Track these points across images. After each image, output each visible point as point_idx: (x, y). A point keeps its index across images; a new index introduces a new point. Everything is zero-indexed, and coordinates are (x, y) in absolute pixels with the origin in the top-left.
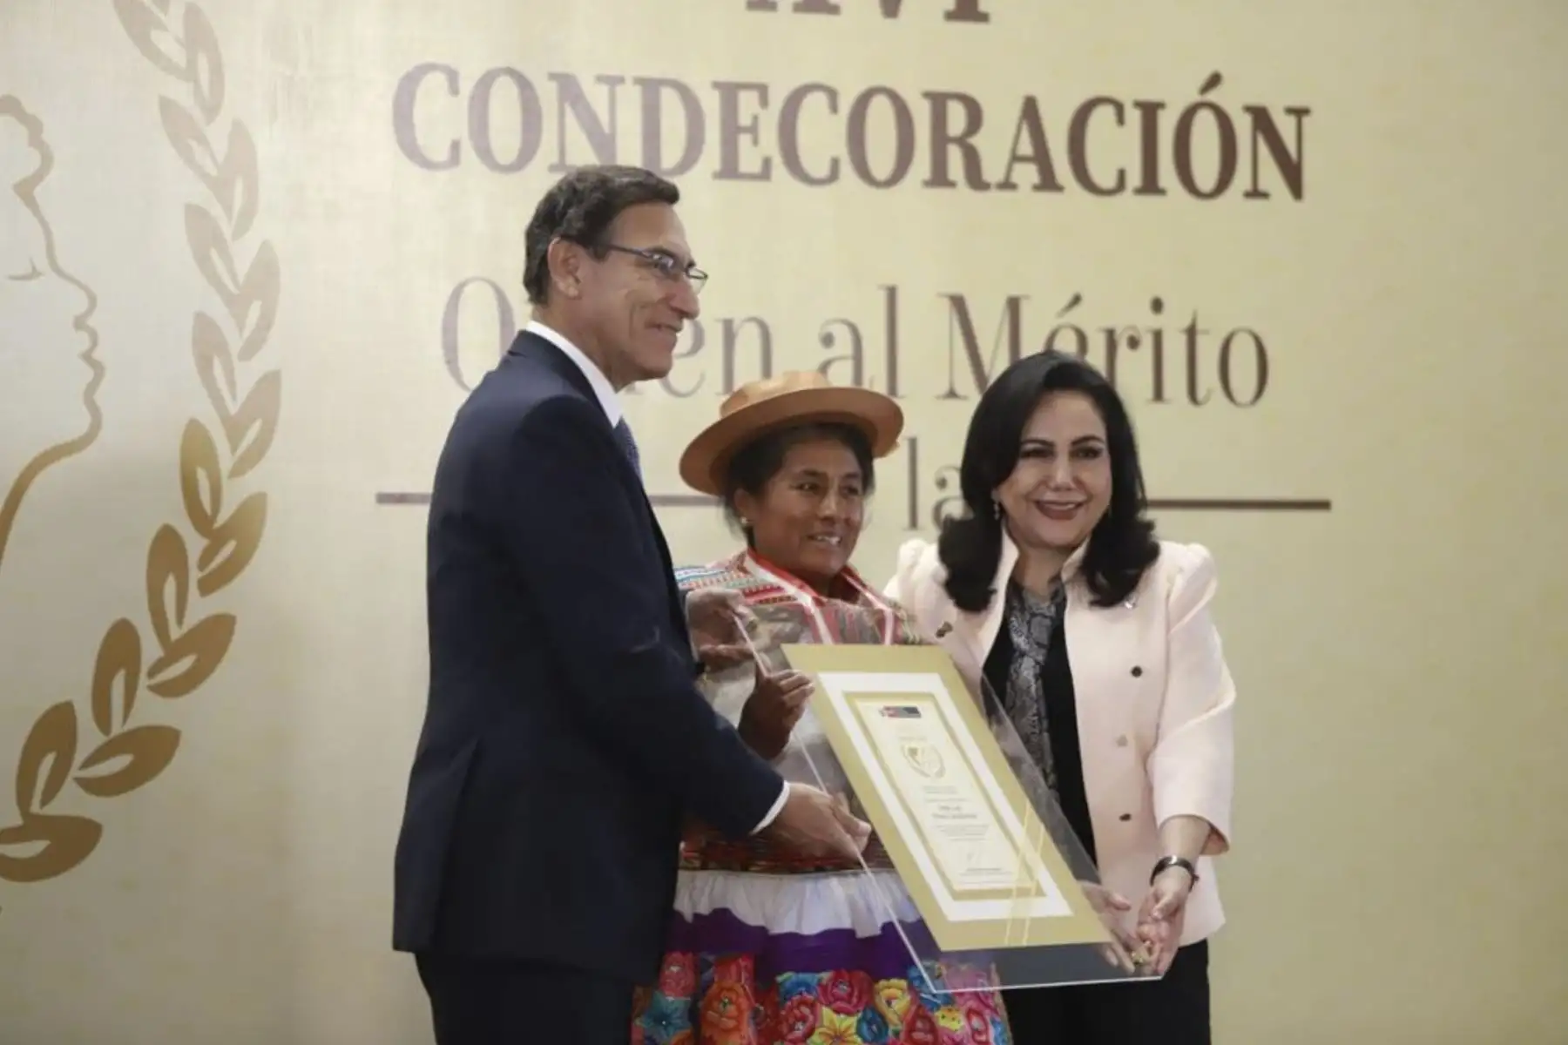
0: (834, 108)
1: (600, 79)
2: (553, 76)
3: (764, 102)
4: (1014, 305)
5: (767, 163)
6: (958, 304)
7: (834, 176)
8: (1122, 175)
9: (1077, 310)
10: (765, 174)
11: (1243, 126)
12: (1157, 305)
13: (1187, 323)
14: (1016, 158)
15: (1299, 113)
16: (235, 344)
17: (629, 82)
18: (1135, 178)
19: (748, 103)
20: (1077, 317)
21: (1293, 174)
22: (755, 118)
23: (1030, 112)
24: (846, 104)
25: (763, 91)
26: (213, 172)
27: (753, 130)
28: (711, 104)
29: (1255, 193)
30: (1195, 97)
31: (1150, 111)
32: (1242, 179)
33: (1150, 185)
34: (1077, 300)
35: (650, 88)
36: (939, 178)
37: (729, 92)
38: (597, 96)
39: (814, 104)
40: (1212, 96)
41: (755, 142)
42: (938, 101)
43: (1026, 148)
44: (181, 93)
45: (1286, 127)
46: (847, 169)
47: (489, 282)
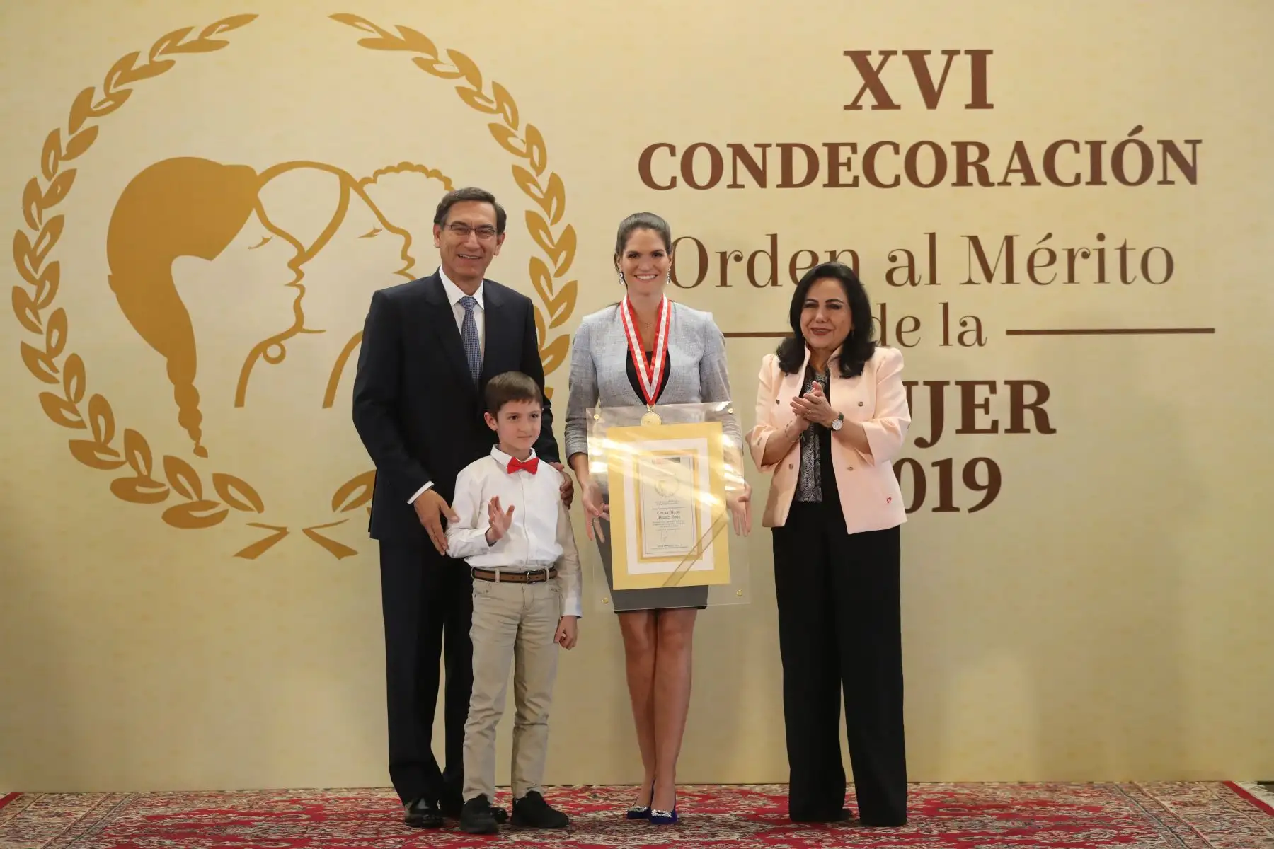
0: (897, 152)
1: (758, 145)
2: (730, 145)
3: (855, 151)
4: (1009, 240)
5: (856, 179)
6: (974, 240)
7: (897, 180)
8: (1078, 177)
9: (1048, 241)
10: (855, 182)
11: (1157, 150)
12: (1101, 237)
13: (1121, 245)
14: (1009, 170)
15: (1194, 143)
16: (552, 269)
17: (774, 146)
18: (1086, 176)
19: (844, 154)
20: (1049, 244)
21: (1190, 172)
22: (849, 159)
23: (1019, 149)
24: (904, 151)
25: (854, 146)
26: (541, 196)
27: (848, 164)
28: (822, 154)
29: (1166, 182)
30: (1126, 138)
31: (1096, 147)
32: (1156, 176)
33: (1096, 179)
34: (1049, 236)
35: (787, 150)
36: (962, 180)
37: (834, 148)
38: (756, 155)
39: (885, 151)
40: (1136, 137)
41: (849, 169)
42: (962, 148)
43: (1016, 164)
44: (525, 164)
45: (1186, 151)
46: (904, 179)
47: (693, 239)
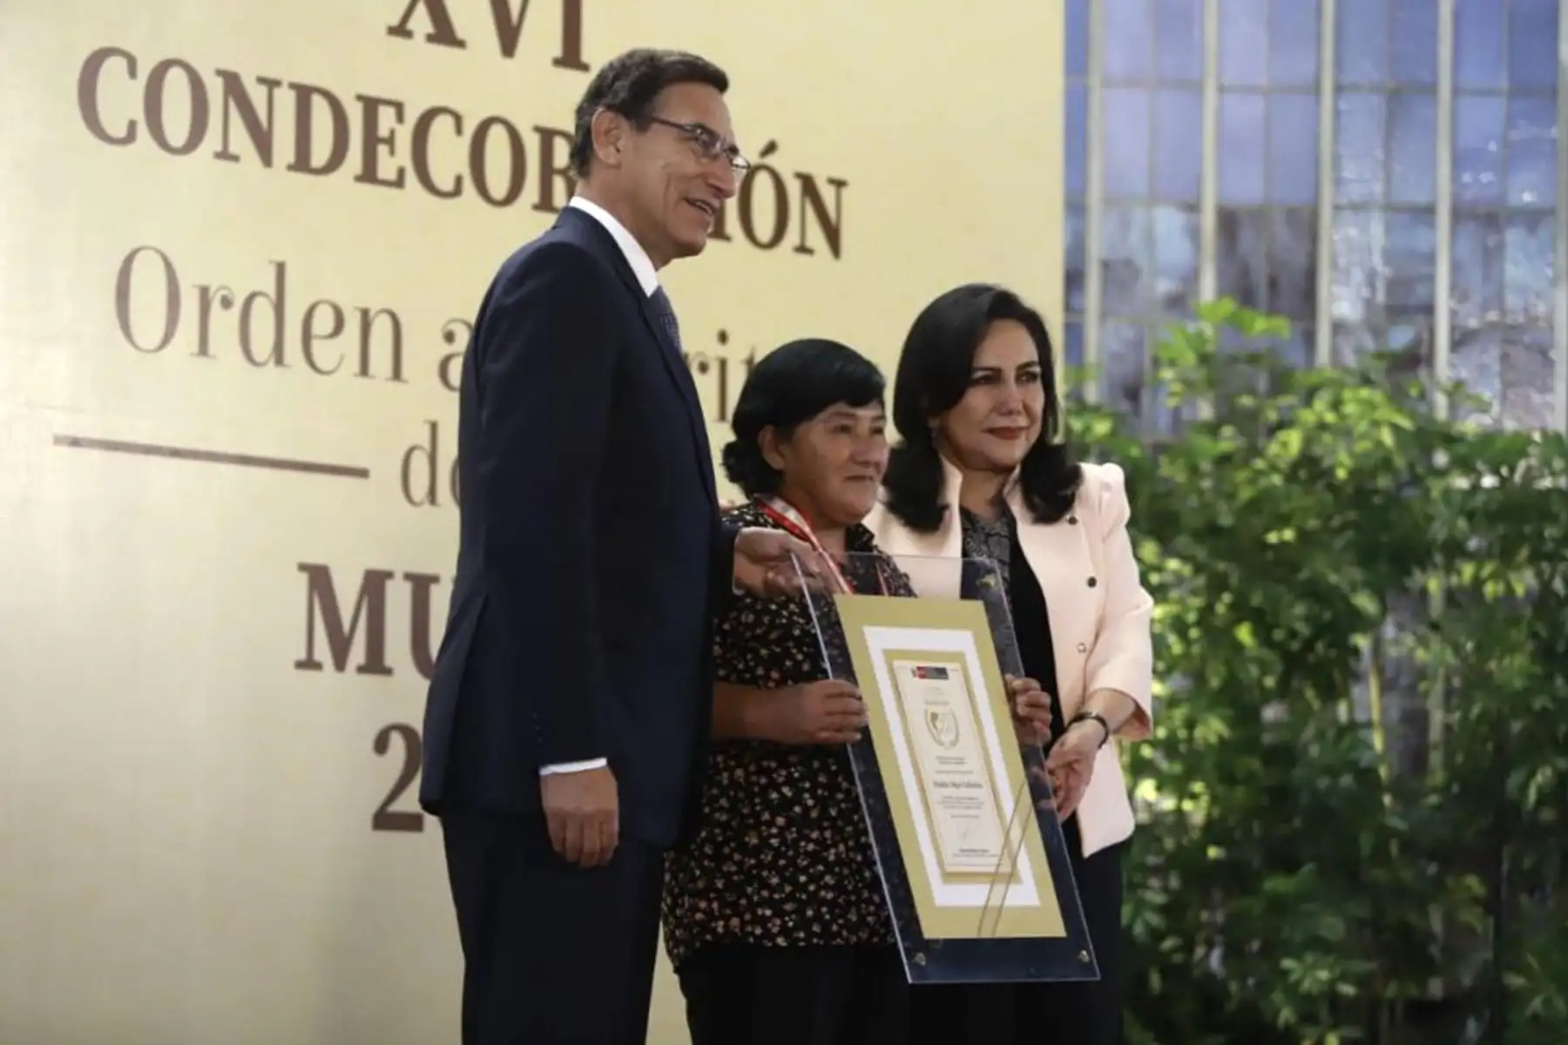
0: (459, 130)
1: (262, 80)
2: (220, 73)
3: (400, 118)
5: (401, 172)
7: (457, 191)
10: (399, 183)
11: (794, 189)
12: (723, 337)
13: (746, 355)
15: (839, 184)
17: (285, 84)
19: (386, 117)
21: (833, 235)
22: (392, 132)
24: (470, 127)
25: (399, 107)
27: (390, 141)
28: (355, 115)
29: (803, 249)
30: (757, 159)
32: (792, 237)
35: (304, 94)
36: (546, 201)
37: (371, 106)
38: (257, 95)
39: (442, 125)
40: (771, 160)
41: (392, 152)
42: (547, 136)
45: (827, 194)
46: (468, 184)
47: (158, 251)
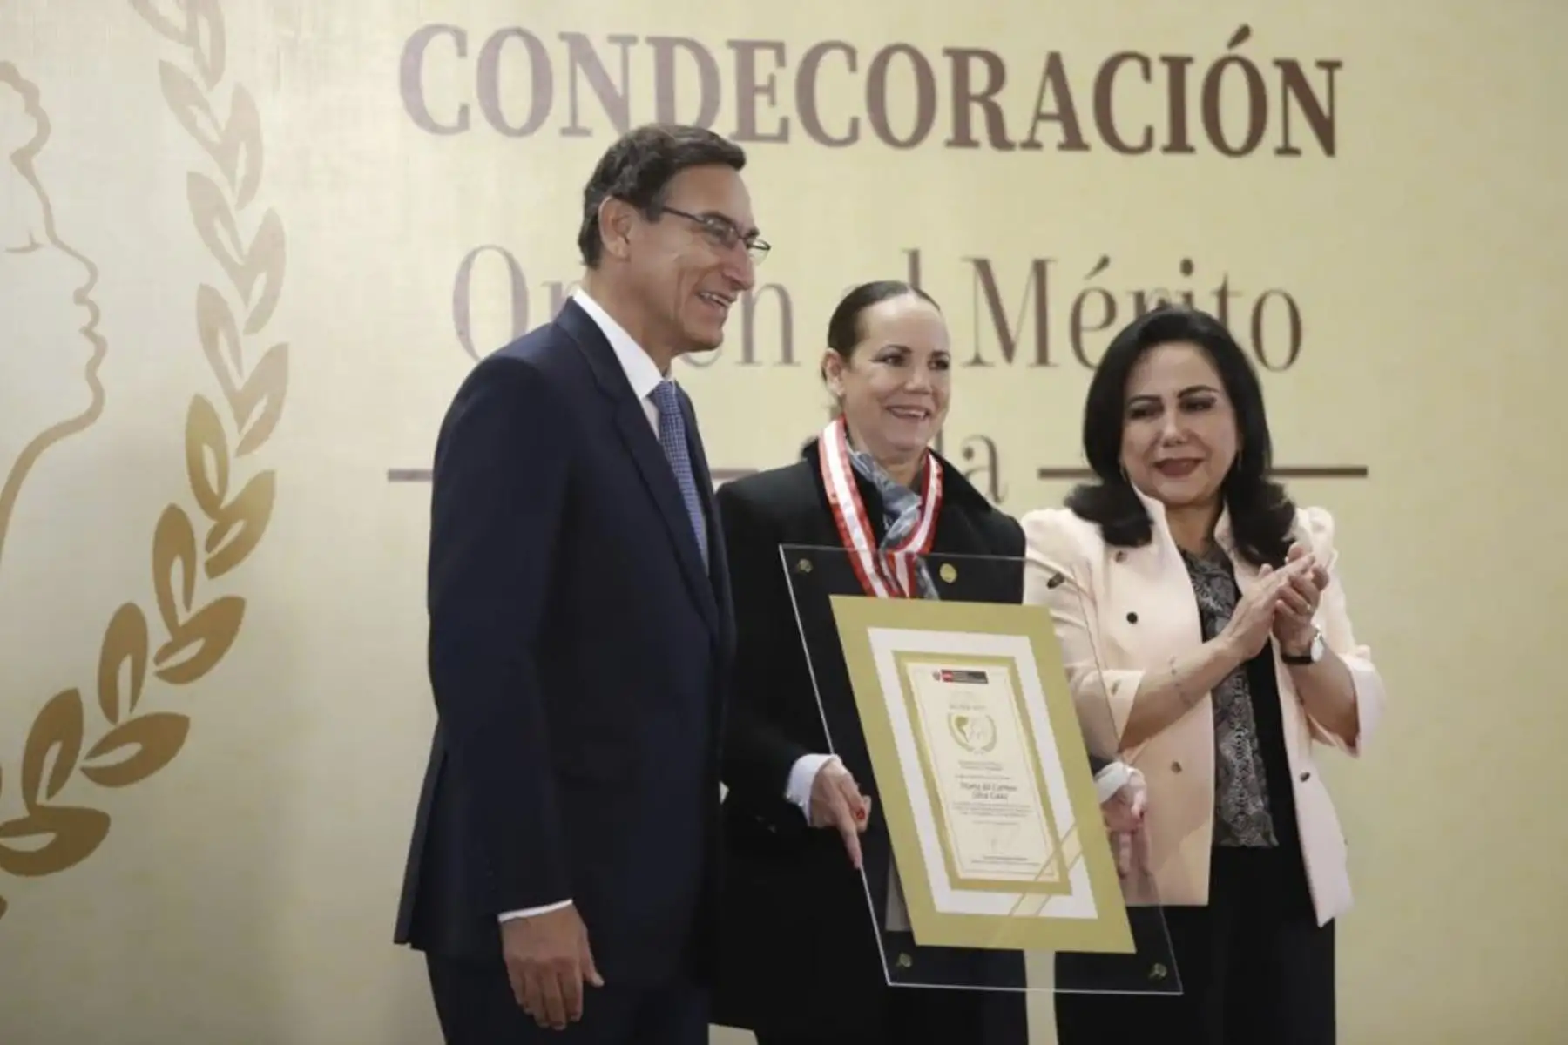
0: (853, 66)
1: (613, 39)
2: (563, 36)
3: (781, 61)
4: (1040, 268)
5: (785, 123)
6: (983, 267)
7: (854, 136)
8: (1149, 133)
9: (1105, 272)
10: (783, 136)
11: (1273, 80)
12: (1187, 267)
13: (1217, 285)
14: (1040, 116)
15: (1330, 66)
16: (240, 316)
17: (642, 40)
18: (1162, 136)
19: (764, 62)
20: (1106, 280)
21: (1325, 130)
22: (772, 79)
23: (1054, 68)
24: (865, 62)
25: (779, 49)
26: (217, 139)
27: (770, 89)
28: (726, 63)
29: (1287, 150)
30: (1222, 51)
31: (1177, 66)
32: (1273, 135)
33: (1178, 143)
34: (1104, 262)
35: (664, 48)
36: (962, 138)
37: (745, 51)
38: (609, 57)
39: (833, 63)
40: (1241, 50)
41: (773, 102)
42: (960, 58)
43: (1050, 105)
44: (185, 59)
45: (1317, 81)
46: (866, 128)
47: (500, 249)
